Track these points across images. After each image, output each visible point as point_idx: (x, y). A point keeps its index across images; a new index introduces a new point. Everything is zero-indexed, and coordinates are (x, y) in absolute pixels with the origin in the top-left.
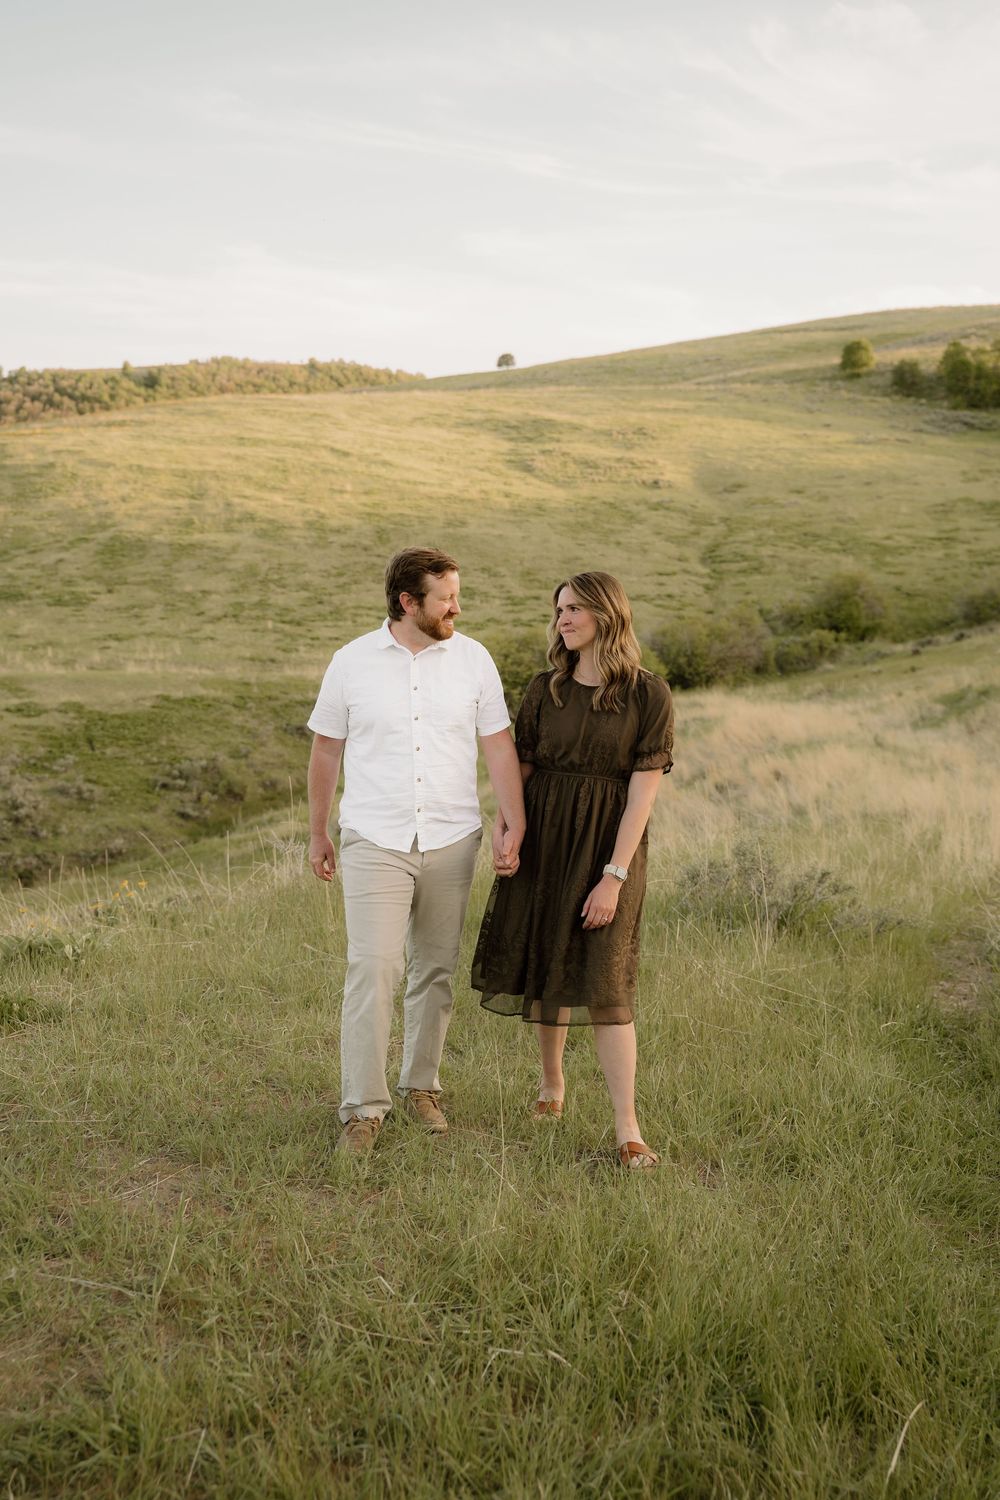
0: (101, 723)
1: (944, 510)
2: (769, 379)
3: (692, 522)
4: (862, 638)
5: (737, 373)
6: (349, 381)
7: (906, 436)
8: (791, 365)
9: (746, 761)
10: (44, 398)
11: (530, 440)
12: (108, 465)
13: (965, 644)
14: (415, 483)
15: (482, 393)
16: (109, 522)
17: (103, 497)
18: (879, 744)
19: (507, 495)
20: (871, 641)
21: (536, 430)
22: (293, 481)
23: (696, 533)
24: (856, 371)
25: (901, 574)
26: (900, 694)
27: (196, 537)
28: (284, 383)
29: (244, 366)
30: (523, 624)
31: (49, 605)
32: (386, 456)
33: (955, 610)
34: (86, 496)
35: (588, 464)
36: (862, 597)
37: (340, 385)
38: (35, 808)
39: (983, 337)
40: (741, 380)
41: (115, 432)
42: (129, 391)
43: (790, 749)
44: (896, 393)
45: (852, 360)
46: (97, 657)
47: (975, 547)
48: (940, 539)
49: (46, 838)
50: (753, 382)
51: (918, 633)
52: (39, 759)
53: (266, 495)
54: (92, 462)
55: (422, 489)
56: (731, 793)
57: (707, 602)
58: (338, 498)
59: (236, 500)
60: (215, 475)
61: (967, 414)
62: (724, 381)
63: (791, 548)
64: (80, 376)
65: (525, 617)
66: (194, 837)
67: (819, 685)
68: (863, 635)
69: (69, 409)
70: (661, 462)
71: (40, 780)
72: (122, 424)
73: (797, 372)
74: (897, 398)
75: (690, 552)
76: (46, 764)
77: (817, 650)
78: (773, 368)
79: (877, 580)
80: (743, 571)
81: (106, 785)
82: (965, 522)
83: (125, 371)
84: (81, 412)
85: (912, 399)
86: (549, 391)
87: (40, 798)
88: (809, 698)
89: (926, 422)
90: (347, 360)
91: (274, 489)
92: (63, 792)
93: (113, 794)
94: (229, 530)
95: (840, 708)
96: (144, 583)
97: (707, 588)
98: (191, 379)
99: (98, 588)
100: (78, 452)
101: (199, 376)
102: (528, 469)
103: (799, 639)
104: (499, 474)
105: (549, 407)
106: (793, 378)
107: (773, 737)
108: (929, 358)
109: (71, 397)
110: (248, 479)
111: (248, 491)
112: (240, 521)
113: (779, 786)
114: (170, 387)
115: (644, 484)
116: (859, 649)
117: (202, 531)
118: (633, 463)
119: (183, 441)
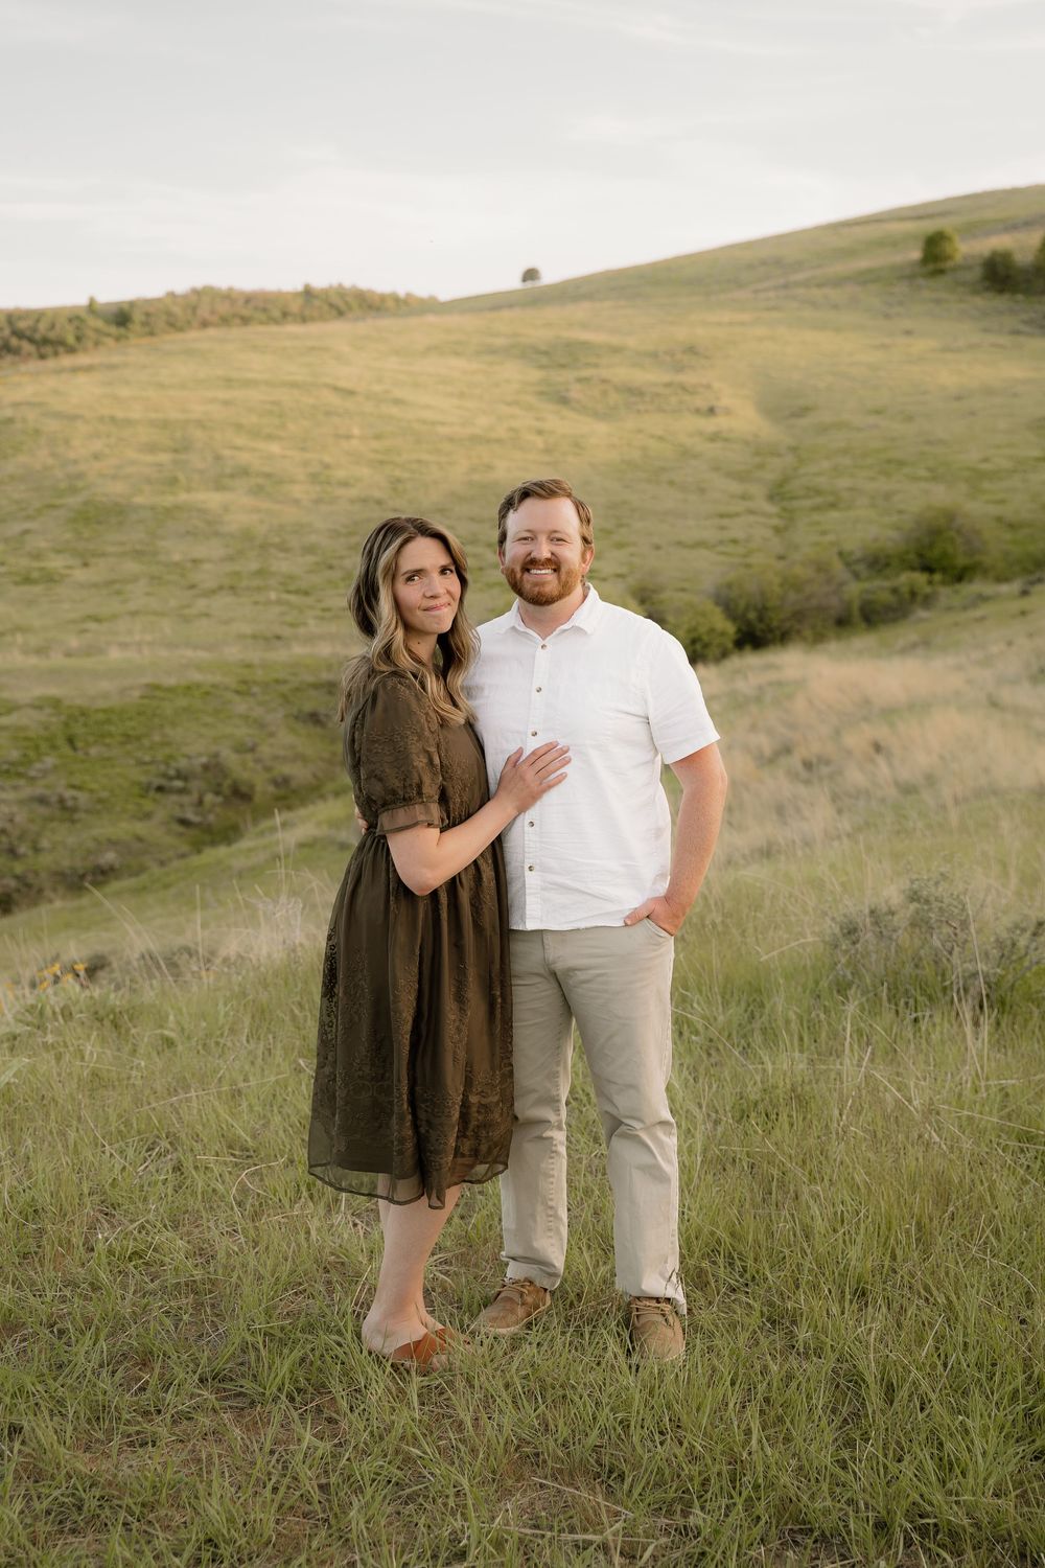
0: (82, 719)
2: (838, 282)
3: (757, 453)
4: (960, 579)
5: (800, 276)
6: (350, 308)
7: (1004, 340)
8: (863, 264)
9: (837, 732)
11: (563, 366)
12: (74, 418)
14: (433, 423)
15: (506, 314)
16: (80, 484)
17: (72, 455)
18: (994, 704)
19: (540, 432)
20: (971, 581)
21: (569, 354)
22: (292, 427)
23: (761, 466)
24: (941, 265)
25: (1002, 502)
26: (1010, 643)
27: (183, 497)
28: (276, 314)
29: (228, 296)
31: (16, 583)
32: (398, 393)
34: (53, 455)
35: (634, 392)
36: (959, 531)
37: (341, 314)
38: (11, 821)
40: (806, 284)
41: (82, 379)
42: (97, 331)
43: (889, 713)
44: (987, 289)
45: (934, 253)
46: (74, 642)
49: (25, 856)
50: (820, 285)
51: (1026, 571)
52: (12, 764)
53: (262, 445)
54: (58, 415)
55: (442, 430)
56: (823, 771)
57: (777, 545)
58: (345, 445)
59: (226, 453)
60: (200, 424)
62: (786, 286)
63: (873, 479)
64: (39, 315)
66: (198, 848)
67: (913, 637)
68: (960, 576)
69: (29, 355)
70: (716, 385)
71: (15, 788)
73: (869, 271)
74: (989, 295)
75: (758, 491)
76: (21, 769)
77: (907, 596)
78: (840, 268)
79: (976, 509)
80: (817, 509)
81: (92, 791)
83: (92, 308)
84: (42, 357)
85: (1007, 296)
86: (580, 311)
87: (15, 809)
88: (909, 649)
89: (1025, 322)
90: (347, 283)
91: (270, 437)
92: (42, 800)
93: (100, 801)
94: (219, 485)
95: (940, 663)
96: (124, 554)
97: (777, 530)
98: (169, 314)
99: (71, 562)
100: (40, 404)
101: (177, 310)
102: (564, 401)
103: (887, 584)
104: (529, 407)
105: (584, 326)
106: (865, 278)
107: (867, 702)
108: (1025, 246)
109: (31, 340)
110: (239, 427)
111: (240, 441)
112: (232, 476)
113: (880, 760)
114: (145, 324)
115: (698, 411)
116: (956, 592)
117: (189, 490)
118: (684, 388)
119: (161, 386)
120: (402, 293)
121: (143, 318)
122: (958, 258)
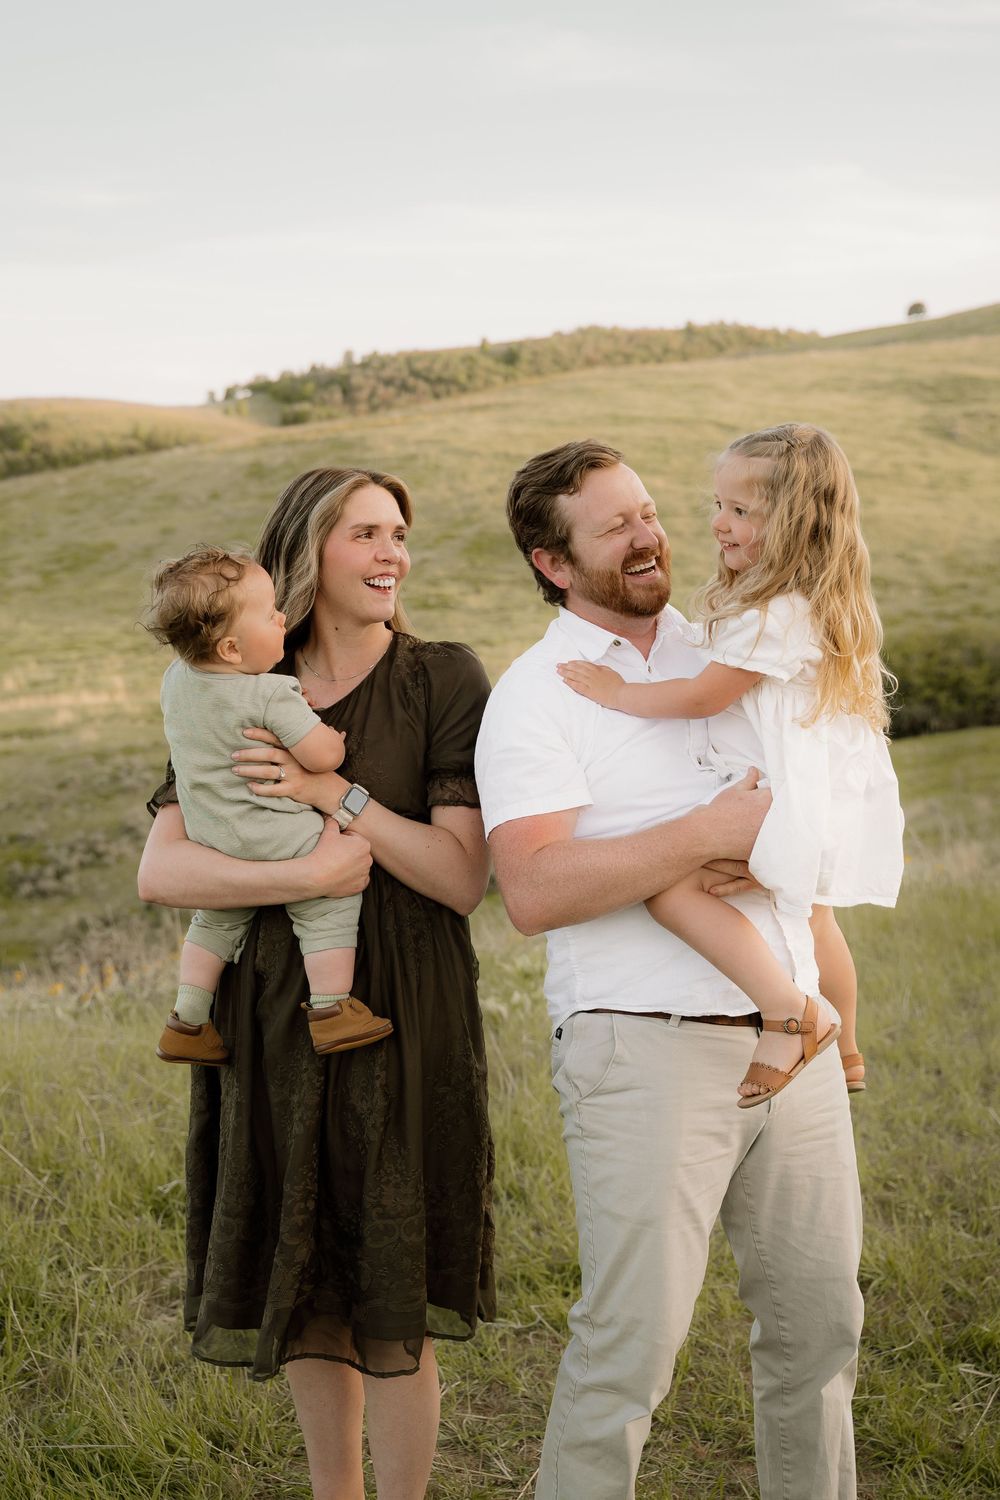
6: (731, 345)
10: (398, 382)
11: (949, 401)
12: (470, 454)
15: (890, 349)
16: (476, 516)
17: (468, 489)
19: (924, 467)
21: (956, 389)
28: (658, 350)
29: (613, 335)
30: (948, 618)
34: (452, 489)
37: (722, 350)
41: (479, 417)
42: (489, 370)
54: (457, 452)
64: (434, 356)
65: (951, 608)
69: (425, 393)
83: (484, 348)
84: (437, 396)
86: (970, 345)
98: (555, 353)
99: (464, 589)
100: (441, 442)
101: (563, 349)
102: (948, 435)
104: (914, 443)
105: (974, 361)
109: (427, 380)
119: (551, 423)
120: (782, 329)
121: (530, 357)
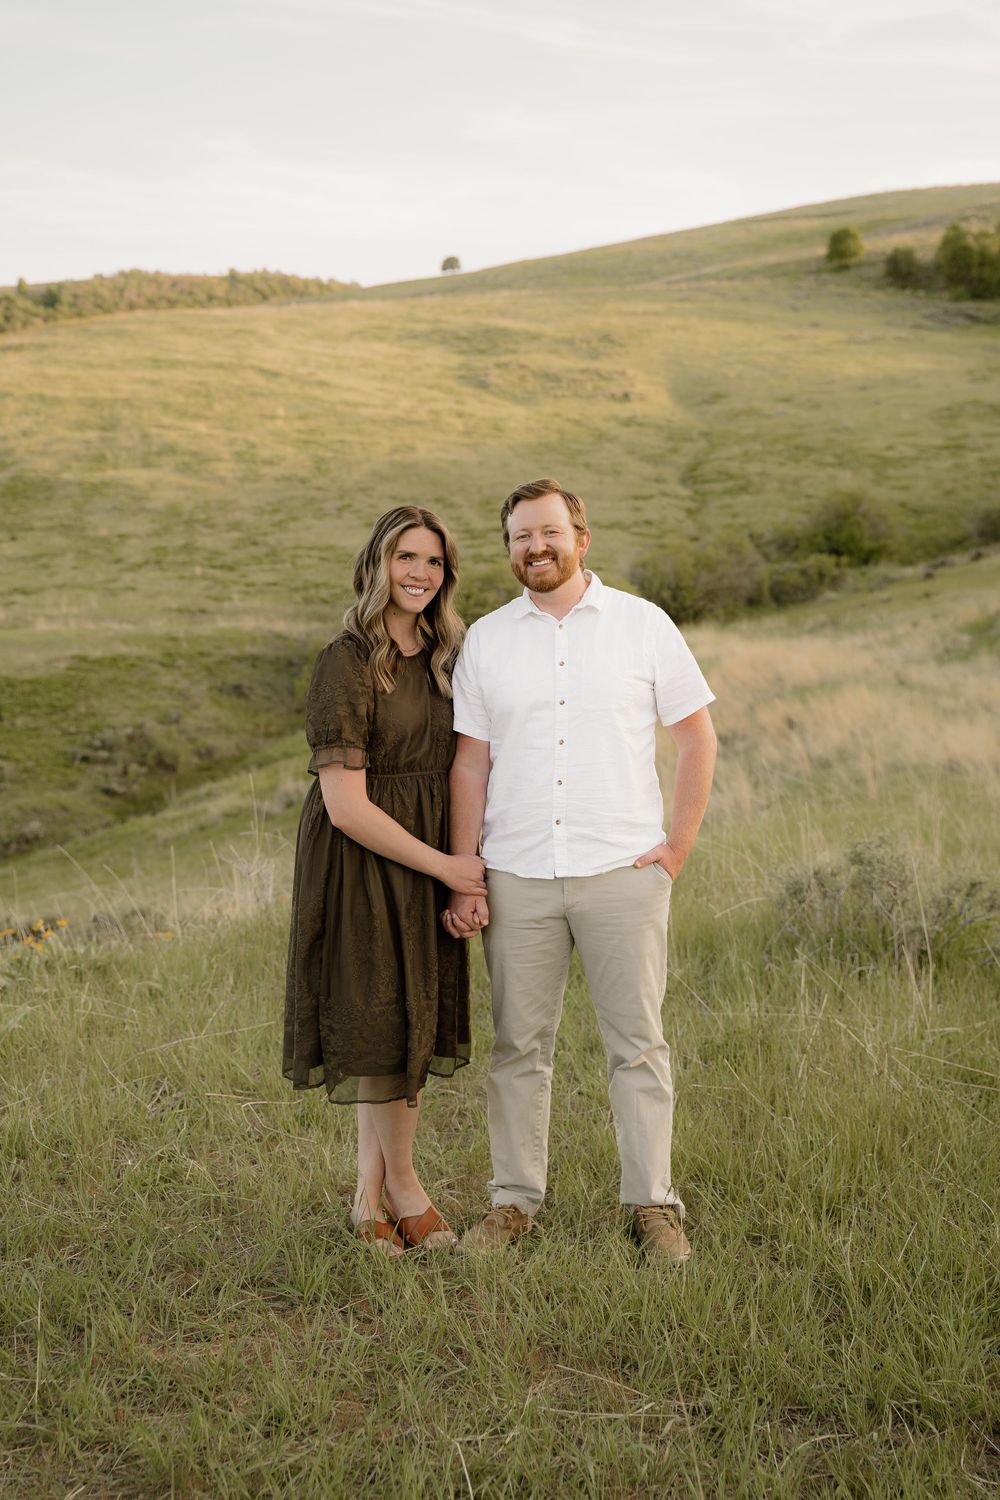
0: (8, 690)
1: (950, 415)
2: (748, 275)
3: (671, 438)
4: (866, 561)
5: (711, 270)
6: (274, 293)
7: (904, 334)
8: (772, 258)
9: (752, 709)
11: (482, 352)
12: (5, 395)
13: (984, 563)
14: (356, 405)
15: (427, 300)
16: (8, 460)
17: (2, 431)
18: (902, 683)
19: (460, 415)
20: (876, 564)
21: (486, 341)
22: (218, 407)
23: (674, 451)
24: (845, 261)
25: (905, 488)
26: (915, 625)
27: (110, 474)
28: (202, 297)
29: (156, 279)
30: (485, 560)
32: (322, 376)
33: (969, 526)
35: (550, 377)
36: (865, 516)
37: (265, 298)
39: (985, 219)
40: (716, 277)
41: (11, 358)
42: (26, 311)
43: (802, 692)
44: (891, 285)
45: (840, 250)
47: (987, 455)
48: (947, 448)
50: (730, 278)
51: (929, 555)
53: (188, 424)
55: (365, 412)
56: (740, 745)
57: (689, 527)
58: (270, 425)
59: (154, 431)
60: (128, 403)
61: (970, 306)
62: (698, 278)
63: (782, 464)
66: (122, 816)
67: (822, 617)
68: (867, 558)
70: (631, 372)
72: (19, 348)
73: (778, 265)
74: (892, 290)
75: (671, 474)
77: (816, 577)
78: (750, 262)
79: (881, 495)
80: (728, 492)
81: (17, 760)
82: (974, 427)
83: (21, 288)
85: (908, 292)
86: (501, 298)
88: (813, 631)
89: (926, 317)
90: (272, 269)
91: (196, 417)
93: (26, 770)
94: (146, 464)
95: (849, 643)
96: (51, 529)
97: (690, 512)
98: (96, 295)
101: (105, 292)
102: (483, 385)
103: (796, 566)
104: (450, 391)
105: (502, 314)
106: (774, 272)
107: (779, 679)
108: (926, 244)
110: (166, 407)
111: (167, 420)
112: (159, 454)
113: (795, 737)
114: (73, 305)
115: (613, 397)
116: (863, 574)
117: (116, 467)
118: (599, 374)
119: (90, 366)
120: (325, 278)
121: (70, 299)
122: (863, 255)
